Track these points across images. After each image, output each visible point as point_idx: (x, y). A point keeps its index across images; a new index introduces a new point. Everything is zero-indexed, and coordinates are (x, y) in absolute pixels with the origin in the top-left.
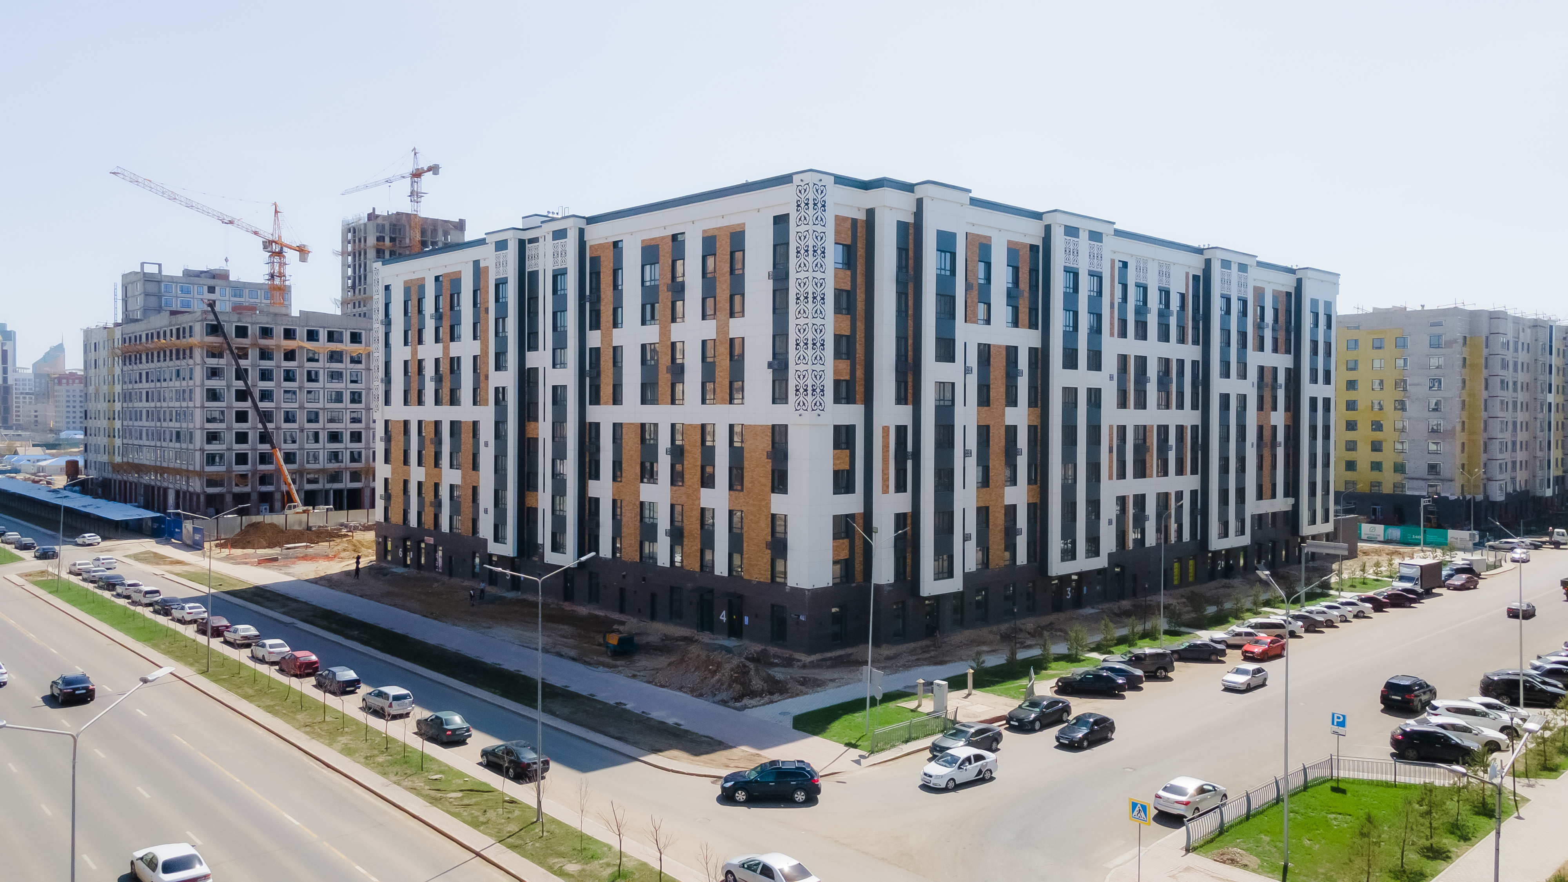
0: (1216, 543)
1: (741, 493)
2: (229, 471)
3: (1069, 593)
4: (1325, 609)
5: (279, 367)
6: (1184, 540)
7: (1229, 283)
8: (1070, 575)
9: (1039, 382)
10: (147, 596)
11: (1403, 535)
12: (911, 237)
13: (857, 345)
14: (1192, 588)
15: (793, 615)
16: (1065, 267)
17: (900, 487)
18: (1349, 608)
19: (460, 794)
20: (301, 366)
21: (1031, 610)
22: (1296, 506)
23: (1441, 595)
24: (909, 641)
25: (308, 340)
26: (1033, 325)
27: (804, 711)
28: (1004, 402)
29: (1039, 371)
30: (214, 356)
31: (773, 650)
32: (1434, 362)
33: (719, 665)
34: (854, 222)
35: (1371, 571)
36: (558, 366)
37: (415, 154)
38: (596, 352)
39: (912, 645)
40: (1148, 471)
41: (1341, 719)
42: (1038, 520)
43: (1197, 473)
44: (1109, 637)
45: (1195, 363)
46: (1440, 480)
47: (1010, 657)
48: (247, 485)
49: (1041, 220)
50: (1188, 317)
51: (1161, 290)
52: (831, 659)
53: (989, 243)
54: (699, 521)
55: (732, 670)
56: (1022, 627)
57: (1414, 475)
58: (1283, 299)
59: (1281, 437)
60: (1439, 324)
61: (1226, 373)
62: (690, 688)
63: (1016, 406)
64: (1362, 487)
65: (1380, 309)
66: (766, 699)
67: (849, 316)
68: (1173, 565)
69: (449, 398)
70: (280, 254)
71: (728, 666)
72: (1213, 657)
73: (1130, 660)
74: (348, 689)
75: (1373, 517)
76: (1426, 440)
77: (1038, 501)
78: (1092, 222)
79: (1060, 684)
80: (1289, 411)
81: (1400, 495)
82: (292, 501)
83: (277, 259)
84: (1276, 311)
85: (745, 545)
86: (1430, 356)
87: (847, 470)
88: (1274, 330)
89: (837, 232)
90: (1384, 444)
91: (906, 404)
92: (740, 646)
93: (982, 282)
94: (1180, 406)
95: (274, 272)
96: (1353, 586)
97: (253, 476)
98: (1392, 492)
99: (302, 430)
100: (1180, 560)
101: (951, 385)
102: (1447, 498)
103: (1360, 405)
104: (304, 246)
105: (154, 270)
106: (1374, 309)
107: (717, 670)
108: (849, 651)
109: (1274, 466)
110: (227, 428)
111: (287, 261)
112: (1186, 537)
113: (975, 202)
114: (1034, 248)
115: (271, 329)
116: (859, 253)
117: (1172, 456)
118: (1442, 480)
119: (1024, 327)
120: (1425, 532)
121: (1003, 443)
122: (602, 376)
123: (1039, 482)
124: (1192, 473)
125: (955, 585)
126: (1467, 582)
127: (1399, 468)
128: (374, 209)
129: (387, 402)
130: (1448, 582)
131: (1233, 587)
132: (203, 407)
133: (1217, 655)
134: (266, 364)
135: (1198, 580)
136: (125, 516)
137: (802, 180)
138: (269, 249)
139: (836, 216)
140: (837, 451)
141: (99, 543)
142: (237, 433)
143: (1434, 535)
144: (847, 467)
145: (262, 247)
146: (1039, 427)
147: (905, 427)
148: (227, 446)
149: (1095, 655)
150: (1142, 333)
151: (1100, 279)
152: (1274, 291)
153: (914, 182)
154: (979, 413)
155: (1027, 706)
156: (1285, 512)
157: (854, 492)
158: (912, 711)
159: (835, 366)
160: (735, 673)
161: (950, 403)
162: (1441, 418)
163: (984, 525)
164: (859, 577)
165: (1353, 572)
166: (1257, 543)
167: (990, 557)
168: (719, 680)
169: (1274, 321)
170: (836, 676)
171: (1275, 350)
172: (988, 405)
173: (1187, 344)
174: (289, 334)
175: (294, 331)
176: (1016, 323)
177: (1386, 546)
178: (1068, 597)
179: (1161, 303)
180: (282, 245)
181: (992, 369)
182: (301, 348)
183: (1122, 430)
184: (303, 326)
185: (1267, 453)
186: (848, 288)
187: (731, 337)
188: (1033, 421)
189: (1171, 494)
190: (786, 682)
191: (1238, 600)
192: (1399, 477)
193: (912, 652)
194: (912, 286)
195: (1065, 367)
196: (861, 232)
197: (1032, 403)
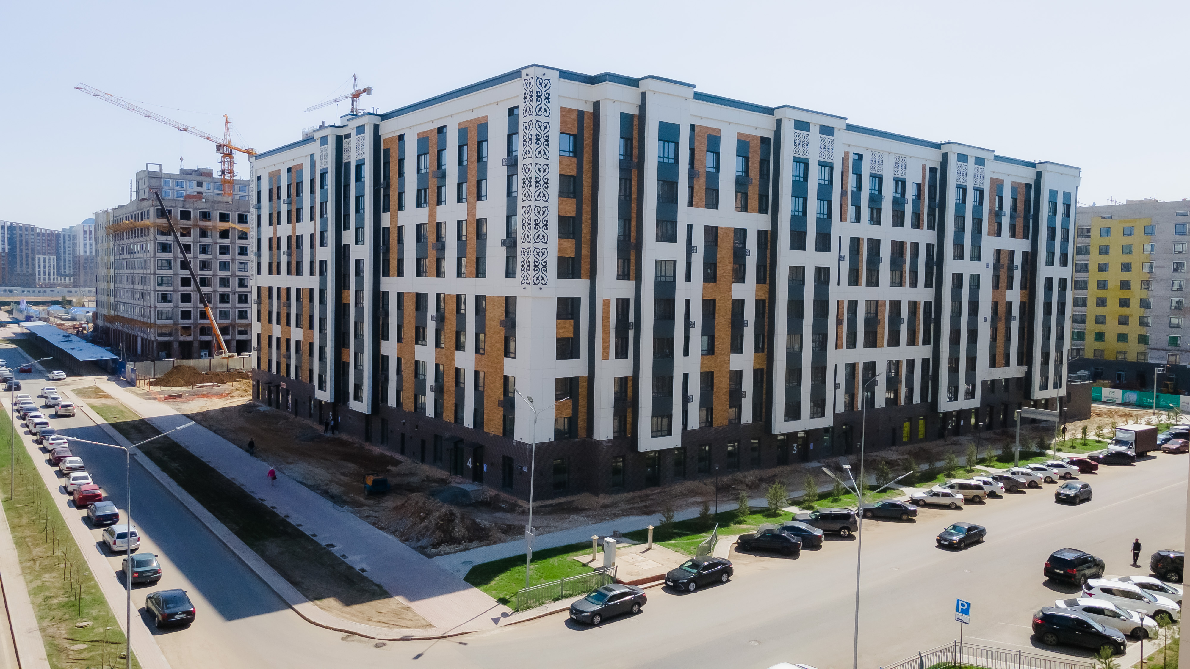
0: (945, 405)
1: (483, 357)
2: (176, 324)
3: (795, 448)
4: (1030, 471)
5: (216, 243)
6: (914, 403)
7: (965, 174)
8: (797, 433)
9: (768, 261)
10: (37, 426)
11: (1140, 399)
12: (636, 128)
13: (583, 226)
14: (922, 445)
15: (518, 466)
16: (793, 157)
17: (621, 354)
18: (1055, 470)
19: (84, 646)
20: (233, 243)
21: (756, 463)
22: (1029, 374)
23: (1155, 457)
24: (629, 491)
25: (239, 222)
26: (762, 210)
27: (487, 561)
28: (730, 278)
29: (768, 251)
30: (163, 233)
31: (503, 495)
32: (1179, 248)
33: (429, 513)
34: (581, 114)
35: (1093, 433)
36: (360, 243)
37: (355, 79)
38: (387, 230)
39: (631, 495)
40: (879, 342)
41: (966, 607)
42: (764, 385)
43: (929, 344)
44: (811, 493)
45: (929, 247)
46: (1179, 350)
47: (703, 512)
48: (190, 335)
49: (773, 115)
50: (923, 205)
51: (896, 180)
52: (551, 505)
53: (717, 135)
54: (454, 380)
55: (439, 517)
56: (743, 479)
57: (1156, 346)
58: (1023, 190)
59: (1016, 312)
60: (1184, 214)
61: (959, 255)
62: (401, 532)
63: (744, 282)
64: (1109, 356)
65: (1133, 201)
66: (461, 546)
67: (575, 199)
68: (903, 425)
69: (295, 269)
70: (230, 155)
71: (436, 514)
72: (905, 517)
73: (816, 519)
74: (105, 522)
75: (1118, 382)
76: (1168, 316)
77: (765, 367)
78: (823, 117)
79: (739, 541)
80: (1025, 289)
81: (1143, 363)
82: (221, 349)
83: (227, 159)
84: (1015, 201)
85: (485, 402)
86: (1174, 242)
87: (572, 338)
88: (1012, 217)
89: (563, 123)
90: (1130, 319)
91: (629, 279)
92: (478, 490)
93: (711, 170)
94: (914, 283)
95: (225, 169)
96: (1073, 447)
97: (195, 328)
98: (1136, 361)
99: (234, 293)
100: (910, 420)
101: (673, 263)
102: (1186, 366)
103: (1110, 285)
104: (252, 149)
105: (156, 169)
106: (1128, 201)
107: (426, 517)
108: (571, 498)
109: (1008, 338)
110: (174, 291)
111: (235, 160)
112: (917, 399)
113: (699, 96)
114: (765, 141)
115: (209, 214)
116: (585, 143)
117: (904, 329)
118: (1181, 351)
119: (753, 211)
120: (1157, 397)
121: (729, 315)
122: (391, 252)
123: (766, 351)
124: (924, 344)
125: (674, 441)
126: (1182, 446)
127: (1143, 339)
128: (323, 122)
129: (259, 272)
130: (1163, 446)
131: (960, 444)
132: (155, 274)
133: (908, 515)
134: (205, 241)
135: (927, 437)
136: (91, 358)
137: (527, 75)
138: (221, 151)
139: (562, 108)
140: (560, 321)
141: (65, 378)
142: (182, 294)
143: (1166, 398)
144: (571, 335)
145: (216, 149)
146: (767, 301)
147: (628, 300)
148: (177, 305)
149: (795, 510)
150: (876, 220)
151: (831, 168)
152: (1013, 182)
153: (639, 78)
154: (704, 288)
155: (688, 567)
156: (1018, 378)
157: (578, 358)
158: (584, 565)
159: (560, 245)
160: (442, 520)
161: (672, 279)
162: (1182, 297)
163: (709, 388)
164: (582, 433)
165: (1074, 434)
166: (988, 406)
167: (714, 416)
168: (426, 527)
169: (1013, 209)
170: (545, 523)
171: (1013, 235)
172: (715, 281)
173: (922, 229)
174: (224, 217)
175: (228, 215)
176: (744, 208)
177: (1122, 408)
178: (794, 452)
179: (896, 192)
180: (231, 148)
181: (718, 250)
182: (234, 228)
183: (853, 305)
184: (235, 211)
185: (1001, 326)
186: (574, 173)
187: (477, 218)
188: (761, 296)
189: (902, 362)
190: (489, 530)
191: (951, 460)
192: (1142, 348)
193: (630, 501)
194: (636, 172)
195: (792, 247)
196: (588, 122)
197: (760, 279)
